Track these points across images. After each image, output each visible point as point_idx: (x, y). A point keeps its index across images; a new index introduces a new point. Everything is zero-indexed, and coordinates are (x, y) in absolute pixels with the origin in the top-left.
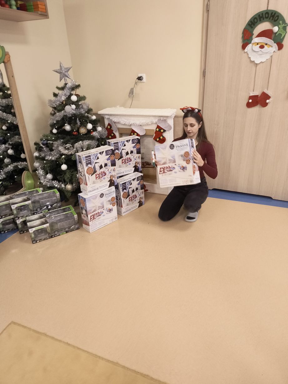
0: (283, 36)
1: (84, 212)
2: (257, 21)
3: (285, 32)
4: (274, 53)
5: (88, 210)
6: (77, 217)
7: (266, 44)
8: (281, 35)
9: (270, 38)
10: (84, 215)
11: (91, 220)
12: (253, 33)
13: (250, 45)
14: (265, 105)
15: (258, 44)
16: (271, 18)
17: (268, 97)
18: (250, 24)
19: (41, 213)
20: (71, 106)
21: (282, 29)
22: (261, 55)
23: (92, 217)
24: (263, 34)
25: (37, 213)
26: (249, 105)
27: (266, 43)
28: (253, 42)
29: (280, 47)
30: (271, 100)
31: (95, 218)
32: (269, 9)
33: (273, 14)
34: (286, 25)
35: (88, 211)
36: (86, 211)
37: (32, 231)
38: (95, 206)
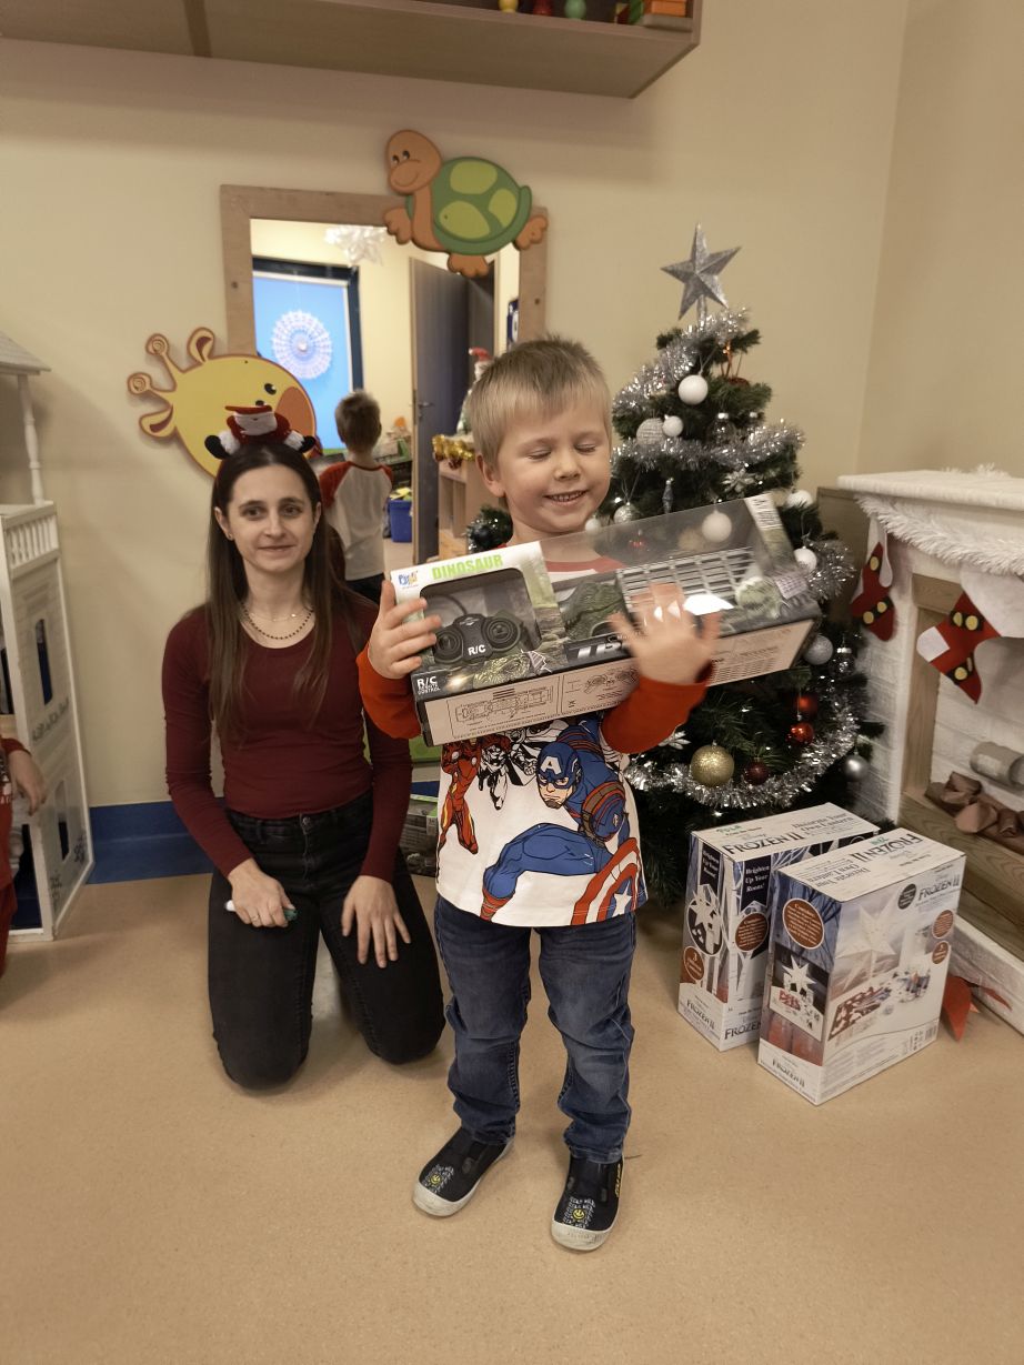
38: (866, 953)
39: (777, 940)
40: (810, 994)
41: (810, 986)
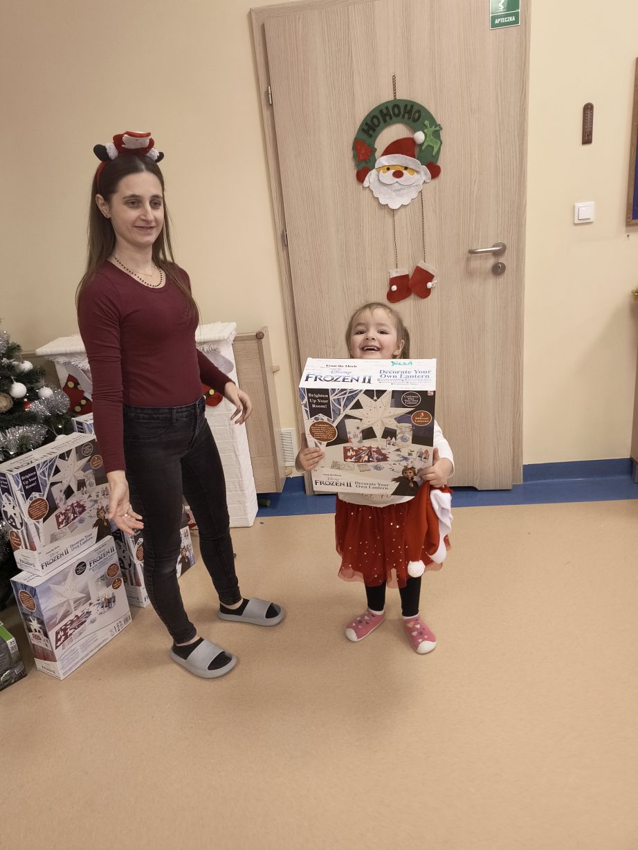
0: (435, 150)
1: (35, 625)
2: (379, 122)
3: (440, 142)
4: (425, 185)
5: (46, 617)
6: (15, 644)
7: (406, 168)
8: (433, 147)
9: (413, 156)
10: (37, 634)
11: (59, 643)
12: (376, 147)
13: (373, 173)
14: (425, 293)
15: (388, 169)
16: (407, 116)
17: (430, 277)
18: (366, 128)
21: (432, 137)
22: (398, 190)
23: (62, 633)
24: (395, 148)
26: (393, 297)
27: (406, 166)
28: (377, 165)
29: (435, 171)
30: (435, 281)
31: (71, 634)
32: (399, 97)
33: (409, 108)
34: (438, 128)
35: (45, 622)
36: (41, 622)
38: (65, 602)
39: (23, 611)
40: (41, 631)
41: (40, 628)
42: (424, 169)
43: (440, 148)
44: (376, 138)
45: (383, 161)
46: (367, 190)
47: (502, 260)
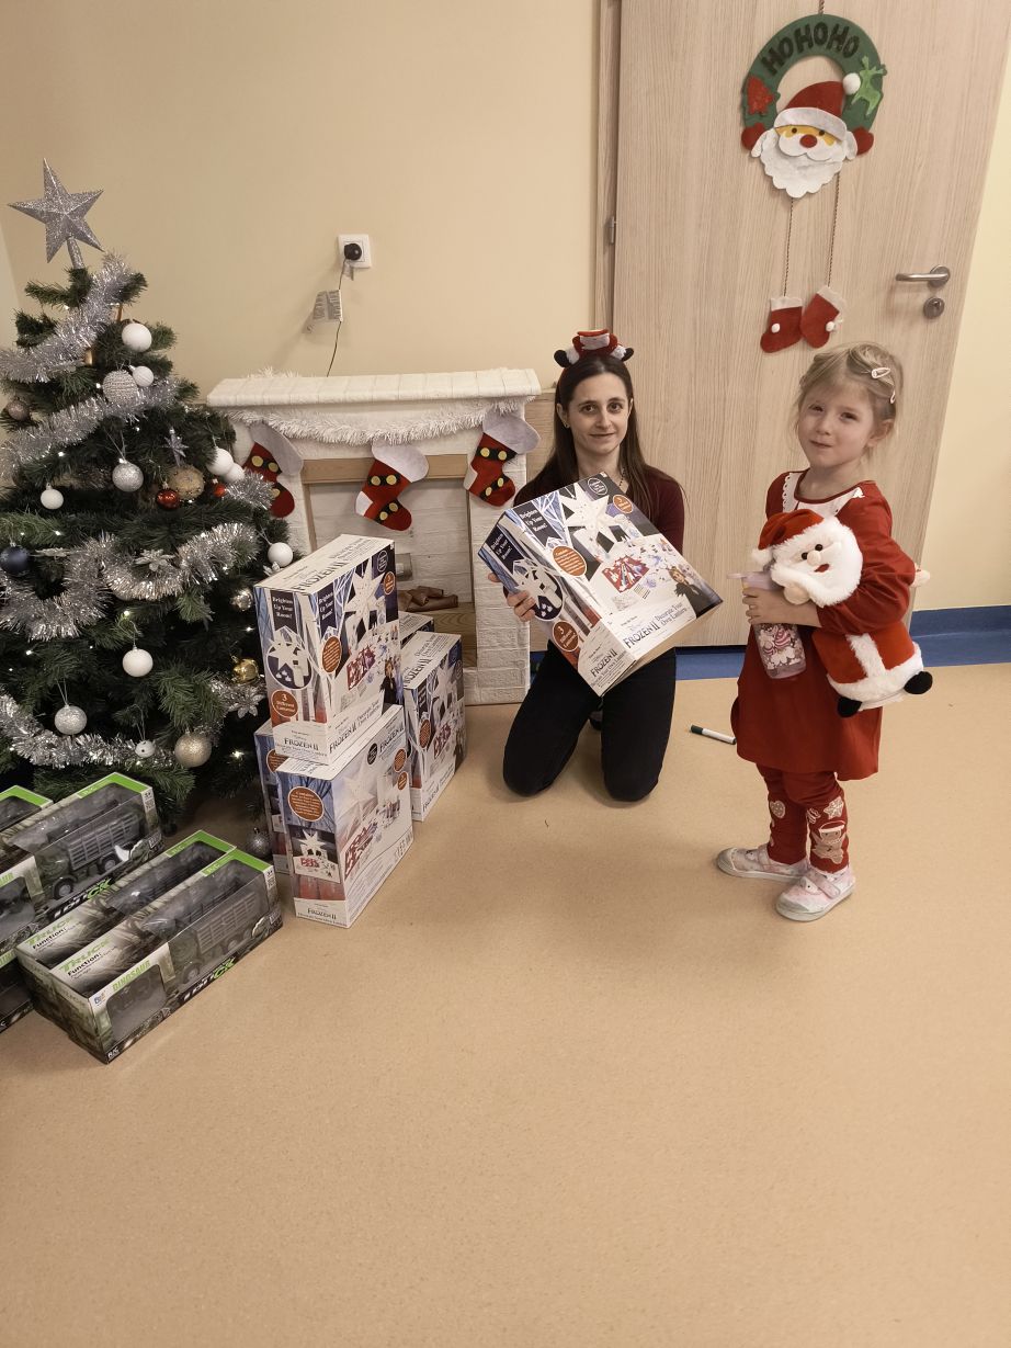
0: (871, 107)
1: (311, 843)
2: (791, 50)
3: (879, 96)
4: (846, 163)
5: (340, 828)
7: (822, 133)
8: (867, 103)
9: (837, 113)
11: (348, 870)
12: (779, 91)
13: (770, 133)
14: (822, 338)
15: (794, 131)
16: (835, 46)
17: (829, 312)
18: (769, 58)
19: (82, 901)
20: (131, 373)
21: (869, 85)
22: (805, 167)
23: (350, 856)
24: (811, 97)
25: (62, 909)
26: (770, 343)
27: (822, 128)
28: (777, 123)
29: (864, 142)
30: (839, 320)
31: (359, 858)
32: (826, 11)
33: (840, 31)
34: (881, 72)
36: (328, 837)
37: (103, 1004)
38: (355, 806)
39: (289, 822)
40: (324, 853)
41: (322, 847)
42: (849, 138)
43: (877, 106)
44: (782, 75)
45: (789, 117)
46: (756, 163)
47: (940, 295)
